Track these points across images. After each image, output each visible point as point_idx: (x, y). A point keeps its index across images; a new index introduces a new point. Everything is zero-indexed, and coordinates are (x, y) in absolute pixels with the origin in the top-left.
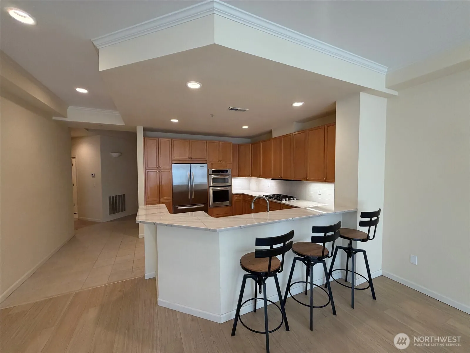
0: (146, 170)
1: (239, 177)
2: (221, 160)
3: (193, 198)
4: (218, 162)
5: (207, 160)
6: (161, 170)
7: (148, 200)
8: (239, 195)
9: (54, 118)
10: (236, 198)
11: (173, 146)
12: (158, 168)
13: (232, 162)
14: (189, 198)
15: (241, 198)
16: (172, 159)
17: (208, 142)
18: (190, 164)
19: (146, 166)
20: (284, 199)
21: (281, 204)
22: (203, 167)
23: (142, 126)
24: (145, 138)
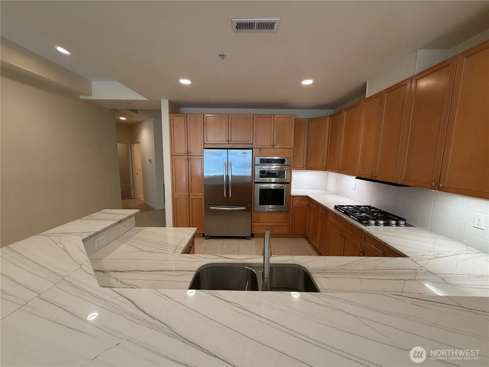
0: (173, 157)
1: (306, 169)
2: (275, 143)
3: (230, 196)
4: (270, 147)
5: (252, 144)
6: (191, 157)
7: (175, 194)
8: (302, 198)
9: (82, 97)
10: (297, 201)
11: (205, 124)
12: (187, 155)
13: (293, 147)
14: (225, 196)
15: (305, 203)
16: (204, 142)
17: (255, 117)
18: (228, 149)
19: (173, 152)
20: (373, 222)
21: (362, 231)
22: (246, 153)
23: (166, 99)
24: (171, 115)
